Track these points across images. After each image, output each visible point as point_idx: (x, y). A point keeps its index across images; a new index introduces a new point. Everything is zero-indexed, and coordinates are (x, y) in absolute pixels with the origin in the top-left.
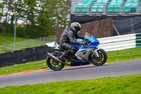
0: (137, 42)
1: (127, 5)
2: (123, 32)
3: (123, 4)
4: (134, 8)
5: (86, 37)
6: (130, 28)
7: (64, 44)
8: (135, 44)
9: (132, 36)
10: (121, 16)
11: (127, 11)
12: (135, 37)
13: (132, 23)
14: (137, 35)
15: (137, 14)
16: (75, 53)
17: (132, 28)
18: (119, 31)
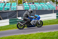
0: (10, 23)
1: (6, 7)
2: (4, 19)
3: (4, 7)
4: (9, 9)
5: (35, 15)
6: (7, 17)
7: (26, 18)
8: (9, 23)
9: (8, 20)
10: (3, 12)
11: (5, 10)
12: (9, 21)
13: (8, 15)
14: (10, 20)
15: (10, 11)
16: (30, 22)
17: (8, 17)
18: (2, 18)
